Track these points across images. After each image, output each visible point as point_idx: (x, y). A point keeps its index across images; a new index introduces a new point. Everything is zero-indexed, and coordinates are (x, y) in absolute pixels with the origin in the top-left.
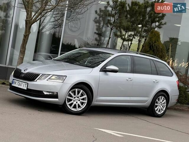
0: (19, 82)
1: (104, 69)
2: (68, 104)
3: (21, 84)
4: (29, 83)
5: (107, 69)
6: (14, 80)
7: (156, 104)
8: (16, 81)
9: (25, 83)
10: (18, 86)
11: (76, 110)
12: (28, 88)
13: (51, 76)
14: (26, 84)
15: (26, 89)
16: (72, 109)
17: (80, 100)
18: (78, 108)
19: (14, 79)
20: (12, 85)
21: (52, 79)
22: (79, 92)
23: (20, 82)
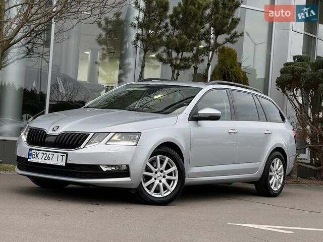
0: (45, 152)
1: (194, 116)
2: (145, 185)
3: (51, 156)
4: (69, 152)
5: (200, 116)
6: (33, 151)
7: (270, 174)
8: (38, 152)
9: (60, 154)
10: (45, 161)
11: (160, 196)
12: (68, 162)
13: (111, 134)
14: (63, 156)
15: (64, 165)
16: (153, 195)
17: (166, 176)
18: (164, 190)
19: (31, 150)
20: (29, 160)
21: (114, 141)
22: (162, 162)
23: (48, 153)
